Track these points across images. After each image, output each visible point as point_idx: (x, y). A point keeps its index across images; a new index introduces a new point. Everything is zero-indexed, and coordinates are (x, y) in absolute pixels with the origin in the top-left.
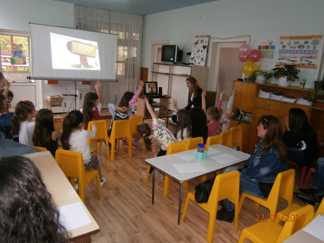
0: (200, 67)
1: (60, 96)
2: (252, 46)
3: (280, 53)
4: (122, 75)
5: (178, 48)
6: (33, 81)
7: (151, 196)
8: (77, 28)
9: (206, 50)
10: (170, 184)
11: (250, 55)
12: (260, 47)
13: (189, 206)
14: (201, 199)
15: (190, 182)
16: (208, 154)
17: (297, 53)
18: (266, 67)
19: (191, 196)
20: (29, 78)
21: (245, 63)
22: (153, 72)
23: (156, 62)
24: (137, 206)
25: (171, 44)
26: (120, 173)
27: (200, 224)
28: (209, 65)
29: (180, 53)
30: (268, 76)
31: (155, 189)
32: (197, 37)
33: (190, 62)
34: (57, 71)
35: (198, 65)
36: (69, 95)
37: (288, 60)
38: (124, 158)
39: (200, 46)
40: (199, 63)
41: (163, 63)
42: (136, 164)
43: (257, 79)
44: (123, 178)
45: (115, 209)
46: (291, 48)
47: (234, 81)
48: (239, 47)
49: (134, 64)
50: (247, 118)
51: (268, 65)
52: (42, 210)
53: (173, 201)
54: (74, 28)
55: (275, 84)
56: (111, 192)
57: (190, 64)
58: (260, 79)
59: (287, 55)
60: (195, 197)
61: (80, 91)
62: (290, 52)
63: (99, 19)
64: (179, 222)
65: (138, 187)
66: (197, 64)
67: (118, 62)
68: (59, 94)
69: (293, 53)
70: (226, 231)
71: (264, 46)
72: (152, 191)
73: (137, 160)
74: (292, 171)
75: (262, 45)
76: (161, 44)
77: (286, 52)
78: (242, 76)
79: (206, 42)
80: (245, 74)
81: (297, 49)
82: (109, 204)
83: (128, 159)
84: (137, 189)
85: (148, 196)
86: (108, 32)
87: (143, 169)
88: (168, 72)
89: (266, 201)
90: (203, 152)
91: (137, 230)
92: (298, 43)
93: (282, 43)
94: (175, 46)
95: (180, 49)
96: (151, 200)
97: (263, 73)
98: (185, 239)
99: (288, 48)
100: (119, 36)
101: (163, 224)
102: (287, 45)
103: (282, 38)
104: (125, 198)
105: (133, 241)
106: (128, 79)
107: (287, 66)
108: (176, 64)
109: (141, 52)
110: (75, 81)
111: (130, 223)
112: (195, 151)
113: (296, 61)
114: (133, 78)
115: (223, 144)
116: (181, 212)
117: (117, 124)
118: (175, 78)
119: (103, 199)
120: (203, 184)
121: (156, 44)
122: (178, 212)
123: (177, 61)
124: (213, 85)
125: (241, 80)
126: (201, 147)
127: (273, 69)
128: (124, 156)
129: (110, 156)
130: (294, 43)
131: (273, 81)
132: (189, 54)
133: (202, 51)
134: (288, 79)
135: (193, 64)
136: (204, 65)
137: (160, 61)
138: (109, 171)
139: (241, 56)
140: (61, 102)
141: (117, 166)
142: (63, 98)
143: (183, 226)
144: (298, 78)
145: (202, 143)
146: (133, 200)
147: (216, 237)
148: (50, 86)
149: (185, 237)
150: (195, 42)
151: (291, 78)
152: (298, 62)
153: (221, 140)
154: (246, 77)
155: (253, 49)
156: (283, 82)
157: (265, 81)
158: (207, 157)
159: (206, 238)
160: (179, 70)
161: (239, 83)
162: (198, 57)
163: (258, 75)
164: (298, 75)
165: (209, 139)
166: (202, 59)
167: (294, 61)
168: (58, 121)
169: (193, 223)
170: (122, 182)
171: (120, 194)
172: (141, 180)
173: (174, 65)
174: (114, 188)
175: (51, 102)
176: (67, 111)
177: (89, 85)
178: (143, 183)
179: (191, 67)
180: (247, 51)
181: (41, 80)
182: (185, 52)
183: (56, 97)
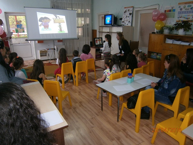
0: (128, 27)
1: (45, 50)
2: (160, 11)
3: (178, 14)
4: (81, 35)
6: (29, 42)
7: (101, 105)
8: (52, 8)
9: (131, 16)
10: (112, 99)
11: (159, 16)
12: (165, 11)
13: (124, 111)
14: (131, 107)
15: (124, 96)
16: (135, 79)
17: (190, 13)
18: (170, 23)
19: (125, 105)
20: (27, 40)
21: (156, 22)
22: (100, 32)
23: (101, 25)
24: (93, 112)
26: (82, 94)
27: (131, 122)
28: (134, 25)
29: (116, 19)
30: (171, 29)
31: (103, 102)
32: (125, 8)
34: (43, 35)
35: (127, 25)
36: (51, 49)
37: (184, 18)
38: (84, 84)
39: (128, 13)
40: (128, 24)
42: (92, 87)
43: (164, 32)
44: (84, 96)
45: (80, 114)
46: (185, 10)
47: (150, 34)
48: (152, 12)
49: (88, 28)
50: (159, 56)
51: (171, 22)
53: (114, 108)
54: (50, 8)
55: (176, 34)
56: (77, 105)
57: (122, 25)
58: (166, 32)
59: (184, 15)
60: (127, 105)
61: (56, 46)
62: (185, 12)
63: (65, 2)
64: (118, 121)
65: (93, 101)
67: (78, 27)
68: (45, 49)
69: (188, 13)
70: (147, 125)
71: (168, 10)
72: (101, 103)
73: (92, 85)
74: (188, 87)
75: (167, 9)
76: (103, 14)
77: (183, 12)
78: (154, 31)
79: (131, 11)
80: (156, 29)
81: (190, 10)
82: (76, 111)
83: (87, 85)
84: (92, 102)
85: (99, 106)
86: (71, 9)
87: (96, 90)
88: (109, 31)
89: (171, 106)
90: (131, 78)
91: (93, 126)
92: (191, 6)
93: (180, 7)
94: (112, 14)
95: (115, 16)
96: (101, 108)
97: (168, 27)
98: (122, 130)
99: (184, 10)
100: (78, 12)
101: (109, 122)
102: (183, 8)
103: (179, 4)
104: (86, 108)
105: (91, 132)
106: (85, 37)
107: (183, 22)
108: (113, 26)
109: (92, 20)
110: (53, 41)
111: (89, 122)
112: (126, 78)
113: (189, 18)
114: (88, 36)
115: (143, 73)
116: (119, 115)
117: (78, 64)
118: (113, 35)
119: (72, 108)
120: (132, 97)
121: (100, 15)
122: (117, 114)
123: (114, 24)
124: (136, 38)
125: (154, 33)
126: (130, 75)
127: (175, 25)
128: (84, 83)
129: (76, 83)
130: (188, 6)
131: (175, 32)
132: (121, 19)
133: (129, 17)
134: (184, 30)
135: (123, 25)
136: (130, 25)
137: (103, 25)
138: (76, 92)
139: (154, 18)
140: (46, 53)
141: (80, 89)
142: (47, 51)
143: (121, 123)
144: (191, 29)
145: (131, 72)
146: (90, 108)
147: (140, 129)
148: (40, 45)
149: (122, 129)
150: (125, 11)
151: (186, 29)
152: (191, 19)
153: (142, 71)
154: (157, 31)
155: (161, 13)
156: (181, 32)
157: (170, 32)
158: (134, 81)
159: (135, 130)
160: (115, 29)
161: (153, 35)
162: (127, 21)
163: (164, 29)
164: (191, 27)
165: (135, 70)
166: (129, 22)
167: (188, 18)
168: (45, 65)
169: (127, 121)
170: (84, 98)
171: (83, 106)
172: (95, 97)
173: (112, 27)
174: (79, 102)
175: (41, 53)
176: (50, 58)
177: (62, 42)
178: (96, 98)
179: (122, 27)
180: (157, 14)
181: (33, 41)
182: (119, 18)
183: (43, 50)
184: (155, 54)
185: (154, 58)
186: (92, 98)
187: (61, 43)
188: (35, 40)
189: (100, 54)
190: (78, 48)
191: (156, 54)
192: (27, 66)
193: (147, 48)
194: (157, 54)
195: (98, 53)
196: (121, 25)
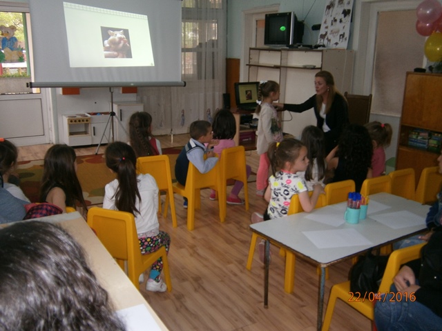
0: (339, 50)
1: (84, 116)
4: (193, 74)
5: (295, 18)
6: (35, 90)
7: (262, 291)
9: (349, 18)
10: (295, 271)
11: (438, 21)
13: (335, 312)
15: (334, 266)
16: (370, 211)
19: (341, 291)
20: (31, 85)
21: (427, 38)
22: (250, 66)
23: (253, 46)
24: (236, 310)
25: (282, 10)
26: (201, 251)
28: (356, 46)
29: (300, 26)
31: (270, 281)
33: (318, 43)
34: (79, 70)
35: (334, 47)
36: (101, 113)
39: (337, 11)
40: (337, 44)
41: (267, 47)
42: (229, 233)
44: (206, 259)
45: (196, 317)
47: (408, 74)
49: (213, 53)
50: (435, 142)
52: (88, 325)
53: (302, 301)
56: (188, 286)
57: (320, 46)
61: (119, 105)
65: (235, 275)
66: (332, 45)
67: (185, 50)
68: (82, 113)
72: (262, 283)
73: (230, 225)
76: (264, 12)
78: (422, 64)
79: (349, 3)
80: (429, 58)
82: (184, 306)
84: (234, 278)
85: (255, 291)
87: (242, 242)
88: (278, 63)
90: (359, 208)
94: (290, 13)
95: (299, 19)
96: (263, 300)
100: (185, 4)
104: (214, 296)
106: (203, 80)
108: (292, 48)
109: (227, 29)
110: (110, 87)
114: (213, 78)
115: (393, 193)
118: (291, 73)
119: (173, 297)
121: (253, 14)
122: (316, 322)
123: (294, 41)
124: (363, 85)
125: (419, 70)
126: (355, 198)
132: (317, 28)
133: (341, 21)
135: (324, 46)
136: (346, 47)
137: (261, 44)
138: (181, 247)
139: (421, 25)
140: (86, 126)
142: (90, 118)
145: (353, 190)
146: (228, 298)
148: (69, 99)
150: (328, 4)
153: (388, 186)
154: (432, 64)
158: (367, 218)
160: (298, 58)
161: (417, 77)
162: (334, 33)
165: (366, 183)
166: (343, 35)
168: (84, 160)
170: (206, 266)
171: (204, 289)
172: (241, 262)
173: (288, 50)
174: (192, 278)
175: (70, 126)
176: (97, 141)
177: (135, 94)
178: (244, 268)
179: (321, 51)
180: (432, 15)
181: (50, 89)
182: (309, 24)
183: (79, 117)
184: (423, 134)
185: (418, 148)
186: (232, 267)
187: (132, 97)
188: (54, 86)
189: (251, 130)
190: (183, 111)
191: (426, 135)
192: (29, 162)
193: (399, 115)
194: (431, 134)
195: (245, 129)
196: (317, 47)
